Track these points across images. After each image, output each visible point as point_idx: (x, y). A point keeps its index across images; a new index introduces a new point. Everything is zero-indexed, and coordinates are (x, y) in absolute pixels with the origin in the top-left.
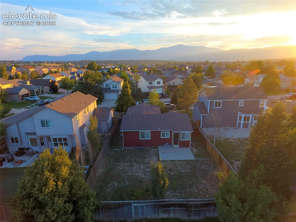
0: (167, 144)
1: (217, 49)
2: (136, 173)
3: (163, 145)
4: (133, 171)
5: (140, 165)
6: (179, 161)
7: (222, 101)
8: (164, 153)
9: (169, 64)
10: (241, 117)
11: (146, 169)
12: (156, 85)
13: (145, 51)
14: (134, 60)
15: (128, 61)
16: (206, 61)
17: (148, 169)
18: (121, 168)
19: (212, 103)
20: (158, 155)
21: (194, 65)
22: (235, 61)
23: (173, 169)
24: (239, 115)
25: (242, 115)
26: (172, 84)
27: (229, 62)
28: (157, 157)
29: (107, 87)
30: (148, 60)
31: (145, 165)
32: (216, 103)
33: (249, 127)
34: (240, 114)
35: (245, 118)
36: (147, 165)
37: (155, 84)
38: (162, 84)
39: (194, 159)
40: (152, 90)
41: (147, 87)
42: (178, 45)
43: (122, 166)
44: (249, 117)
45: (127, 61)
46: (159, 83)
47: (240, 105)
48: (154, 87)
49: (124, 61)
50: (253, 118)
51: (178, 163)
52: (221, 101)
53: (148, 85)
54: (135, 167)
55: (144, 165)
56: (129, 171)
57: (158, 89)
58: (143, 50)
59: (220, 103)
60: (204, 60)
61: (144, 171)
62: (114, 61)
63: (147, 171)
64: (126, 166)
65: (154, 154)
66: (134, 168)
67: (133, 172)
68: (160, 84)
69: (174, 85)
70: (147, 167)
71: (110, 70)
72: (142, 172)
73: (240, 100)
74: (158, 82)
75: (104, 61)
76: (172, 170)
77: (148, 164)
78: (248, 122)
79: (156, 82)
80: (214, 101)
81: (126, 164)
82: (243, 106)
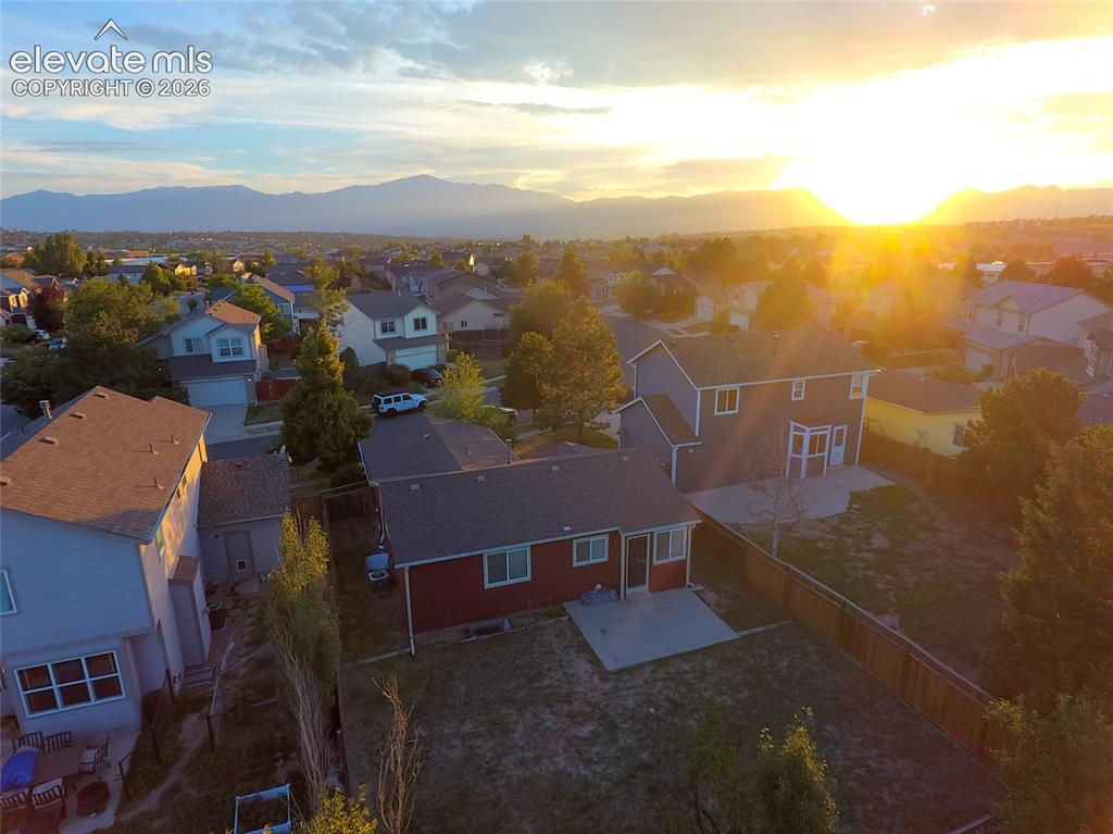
0: (599, 586)
1: (553, 195)
2: (537, 760)
3: (584, 597)
4: (520, 754)
5: (535, 716)
6: (683, 657)
7: (741, 387)
8: (603, 631)
9: (390, 246)
10: (799, 441)
11: (573, 732)
12: (411, 333)
13: (282, 196)
14: (241, 234)
15: (217, 236)
16: (525, 237)
17: (581, 724)
18: (455, 754)
19: (708, 395)
20: (585, 648)
21: (485, 252)
22: (617, 239)
23: (685, 702)
24: (792, 433)
25: (804, 431)
26: (458, 327)
27: (600, 241)
28: (588, 657)
29: (190, 349)
30: (300, 233)
31: (556, 709)
32: (722, 394)
33: (824, 473)
34: (796, 429)
35: (813, 439)
36: (566, 707)
37: (407, 328)
38: (432, 328)
39: (732, 635)
40: (398, 353)
41: (377, 341)
42: (416, 177)
43: (457, 742)
44: (823, 437)
45: (210, 235)
46: (420, 324)
47: (795, 396)
48: (403, 343)
49: (195, 236)
50: (834, 440)
51: (686, 666)
52: (736, 387)
53: (380, 336)
54: (520, 728)
55: (553, 713)
56: (505, 761)
57: (421, 349)
58: (277, 193)
59: (733, 393)
60: (517, 237)
61: (569, 741)
62: (150, 236)
63: (582, 739)
64: (477, 736)
65: (566, 647)
66: (517, 736)
67: (524, 757)
68: (424, 327)
69: (464, 329)
70: (575, 718)
71: (156, 272)
72: (565, 750)
73: (796, 380)
74: (416, 321)
75: (98, 234)
76: (683, 706)
77: (568, 699)
78: (822, 454)
79: (409, 320)
80: (715, 390)
81: (467, 727)
82: (802, 398)
